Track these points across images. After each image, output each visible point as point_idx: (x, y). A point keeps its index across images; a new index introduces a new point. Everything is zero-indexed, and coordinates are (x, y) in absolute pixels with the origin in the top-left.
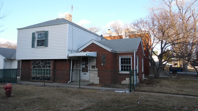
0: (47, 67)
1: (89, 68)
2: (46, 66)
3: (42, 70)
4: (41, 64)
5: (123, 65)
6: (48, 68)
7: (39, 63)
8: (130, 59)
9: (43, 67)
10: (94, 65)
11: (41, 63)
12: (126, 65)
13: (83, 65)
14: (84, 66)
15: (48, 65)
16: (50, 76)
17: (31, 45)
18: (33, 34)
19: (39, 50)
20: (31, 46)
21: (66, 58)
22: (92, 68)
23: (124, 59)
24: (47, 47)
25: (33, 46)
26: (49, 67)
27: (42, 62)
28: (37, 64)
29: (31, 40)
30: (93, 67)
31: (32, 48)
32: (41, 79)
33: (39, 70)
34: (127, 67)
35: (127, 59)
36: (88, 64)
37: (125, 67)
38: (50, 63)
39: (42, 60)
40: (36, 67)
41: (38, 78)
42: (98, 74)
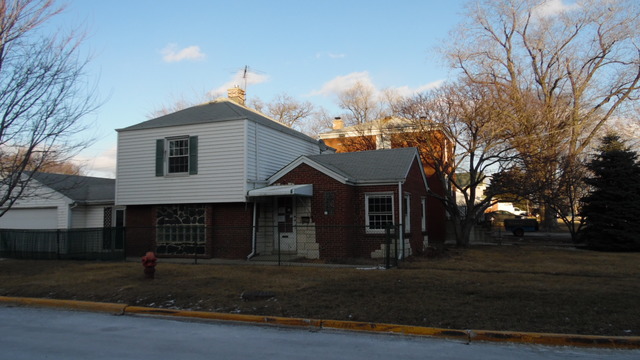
0: (194, 222)
1: (294, 224)
2: (192, 218)
3: (181, 228)
4: (181, 216)
5: (375, 214)
6: (197, 224)
7: (175, 212)
8: (389, 200)
9: (184, 222)
10: (306, 215)
11: (179, 213)
12: (380, 214)
13: (279, 214)
14: (283, 219)
15: (198, 218)
16: (204, 244)
17: (155, 169)
18: (160, 143)
19: (175, 181)
20: (155, 172)
21: (244, 200)
22: (303, 222)
23: (377, 200)
24: (197, 174)
25: (159, 172)
26: (201, 221)
27: (181, 209)
28: (170, 216)
29: (154, 158)
30: (305, 219)
31: (157, 176)
32: (181, 252)
33: (174, 229)
34: (384, 217)
35: (383, 200)
36: (291, 213)
37: (378, 218)
38: (202, 212)
39: (182, 206)
40: (167, 222)
41: (172, 249)
42: (317, 235)
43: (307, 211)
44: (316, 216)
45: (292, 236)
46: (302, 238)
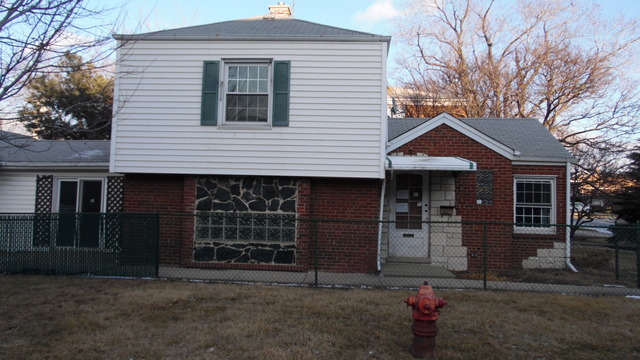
0: (274, 207)
1: (425, 216)
2: (269, 202)
3: (247, 219)
4: (246, 197)
5: (525, 205)
6: (280, 212)
7: (235, 190)
8: (547, 187)
9: (253, 207)
10: (447, 204)
11: (242, 191)
12: (533, 205)
13: (399, 201)
14: (404, 208)
15: (281, 201)
16: (293, 246)
17: (199, 112)
18: (210, 70)
19: (238, 136)
20: (199, 117)
21: (382, 176)
22: (442, 215)
23: (529, 186)
24: (287, 125)
25: (208, 117)
26: (289, 206)
27: (247, 186)
28: (221, 195)
29: (200, 93)
30: (445, 210)
31: (202, 124)
32: (246, 258)
33: (232, 219)
34: (537, 211)
35: (538, 186)
36: (420, 198)
37: (528, 211)
38: (292, 192)
39: (249, 180)
40: (217, 206)
41: (225, 253)
42: (463, 234)
43: (450, 198)
44: (464, 207)
45: (421, 235)
46: (439, 239)
